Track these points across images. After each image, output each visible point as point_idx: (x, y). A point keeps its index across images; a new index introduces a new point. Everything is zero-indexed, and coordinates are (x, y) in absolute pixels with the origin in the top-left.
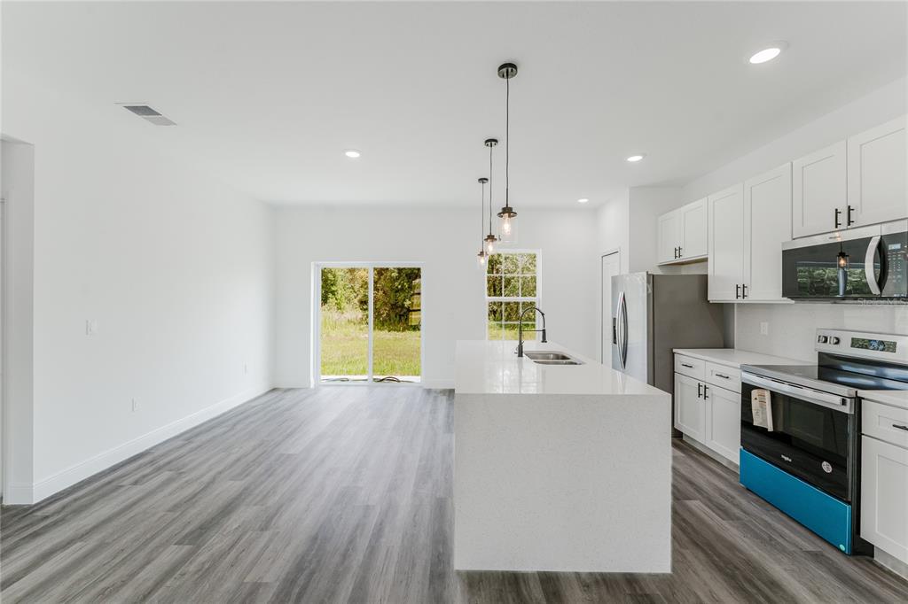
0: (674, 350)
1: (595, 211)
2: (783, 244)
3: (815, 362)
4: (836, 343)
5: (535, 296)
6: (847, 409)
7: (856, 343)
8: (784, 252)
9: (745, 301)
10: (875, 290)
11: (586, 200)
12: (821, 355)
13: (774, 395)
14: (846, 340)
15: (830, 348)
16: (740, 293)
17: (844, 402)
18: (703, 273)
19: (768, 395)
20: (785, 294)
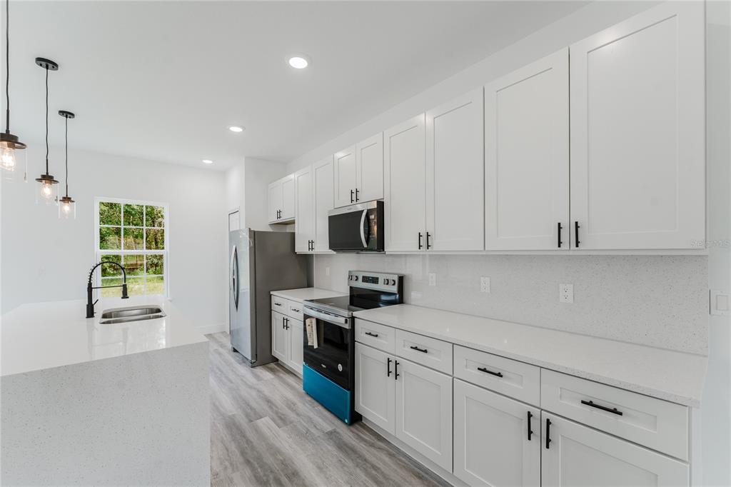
0: (272, 293)
1: (223, 174)
2: (330, 211)
3: (348, 293)
4: (356, 280)
5: (163, 248)
6: (347, 326)
7: (365, 279)
8: (330, 218)
9: (314, 252)
10: (365, 246)
11: (211, 162)
12: (351, 289)
13: (318, 321)
14: (360, 277)
15: (354, 284)
17: (346, 322)
18: (292, 231)
19: (314, 321)
20: (331, 247)
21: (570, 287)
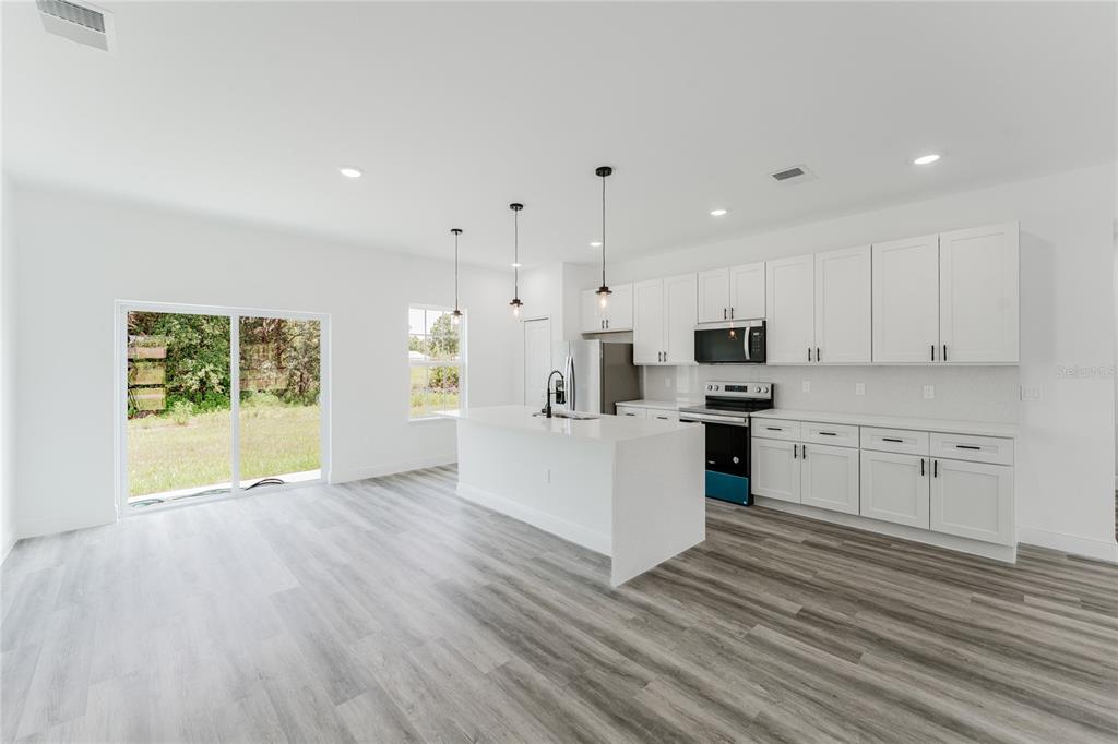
0: (617, 404)
2: (695, 326)
3: (703, 401)
4: (717, 389)
6: (746, 425)
7: (728, 388)
8: (696, 332)
9: (666, 363)
10: (748, 358)
12: (708, 398)
13: (706, 423)
14: (722, 388)
15: (713, 393)
16: (662, 358)
17: (745, 421)
18: (629, 341)
20: (696, 359)
21: (932, 388)
